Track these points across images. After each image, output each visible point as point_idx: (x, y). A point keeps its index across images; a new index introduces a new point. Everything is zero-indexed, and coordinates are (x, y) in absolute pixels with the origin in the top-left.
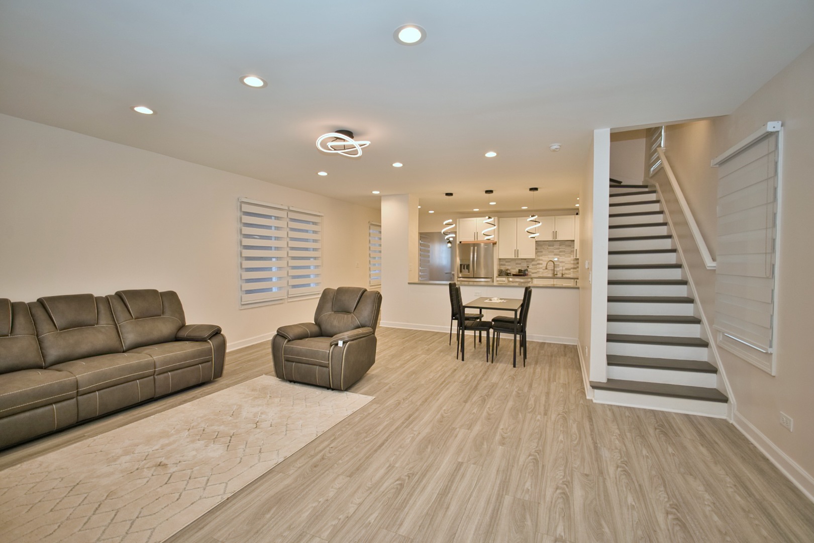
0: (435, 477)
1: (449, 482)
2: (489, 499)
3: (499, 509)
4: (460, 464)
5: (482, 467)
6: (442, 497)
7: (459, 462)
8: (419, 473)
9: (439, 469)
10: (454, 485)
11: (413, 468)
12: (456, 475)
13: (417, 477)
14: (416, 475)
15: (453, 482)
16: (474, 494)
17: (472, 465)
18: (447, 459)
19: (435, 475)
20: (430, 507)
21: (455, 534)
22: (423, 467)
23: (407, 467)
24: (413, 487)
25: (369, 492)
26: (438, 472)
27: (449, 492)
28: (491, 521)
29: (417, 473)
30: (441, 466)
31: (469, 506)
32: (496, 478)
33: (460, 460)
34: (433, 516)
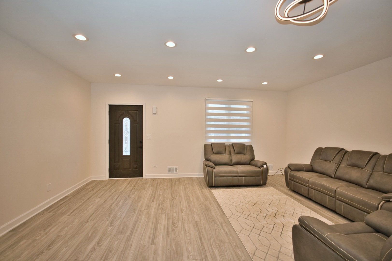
0: (162, 232)
1: (155, 233)
2: (136, 231)
3: (133, 229)
4: (152, 243)
5: (140, 245)
6: (156, 226)
7: (153, 244)
8: (170, 232)
9: (162, 237)
10: (152, 232)
11: (175, 234)
12: (153, 237)
13: (170, 230)
14: (171, 231)
15: (153, 233)
16: (143, 231)
17: (146, 245)
18: (160, 244)
19: (163, 234)
20: (159, 222)
21: (148, 218)
22: (170, 235)
23: (178, 233)
24: (169, 226)
25: (184, 220)
26: (162, 235)
27: (154, 229)
28: (136, 224)
29: (171, 232)
30: (162, 239)
31: (144, 227)
32: (132, 241)
33: (153, 246)
34: (156, 220)
